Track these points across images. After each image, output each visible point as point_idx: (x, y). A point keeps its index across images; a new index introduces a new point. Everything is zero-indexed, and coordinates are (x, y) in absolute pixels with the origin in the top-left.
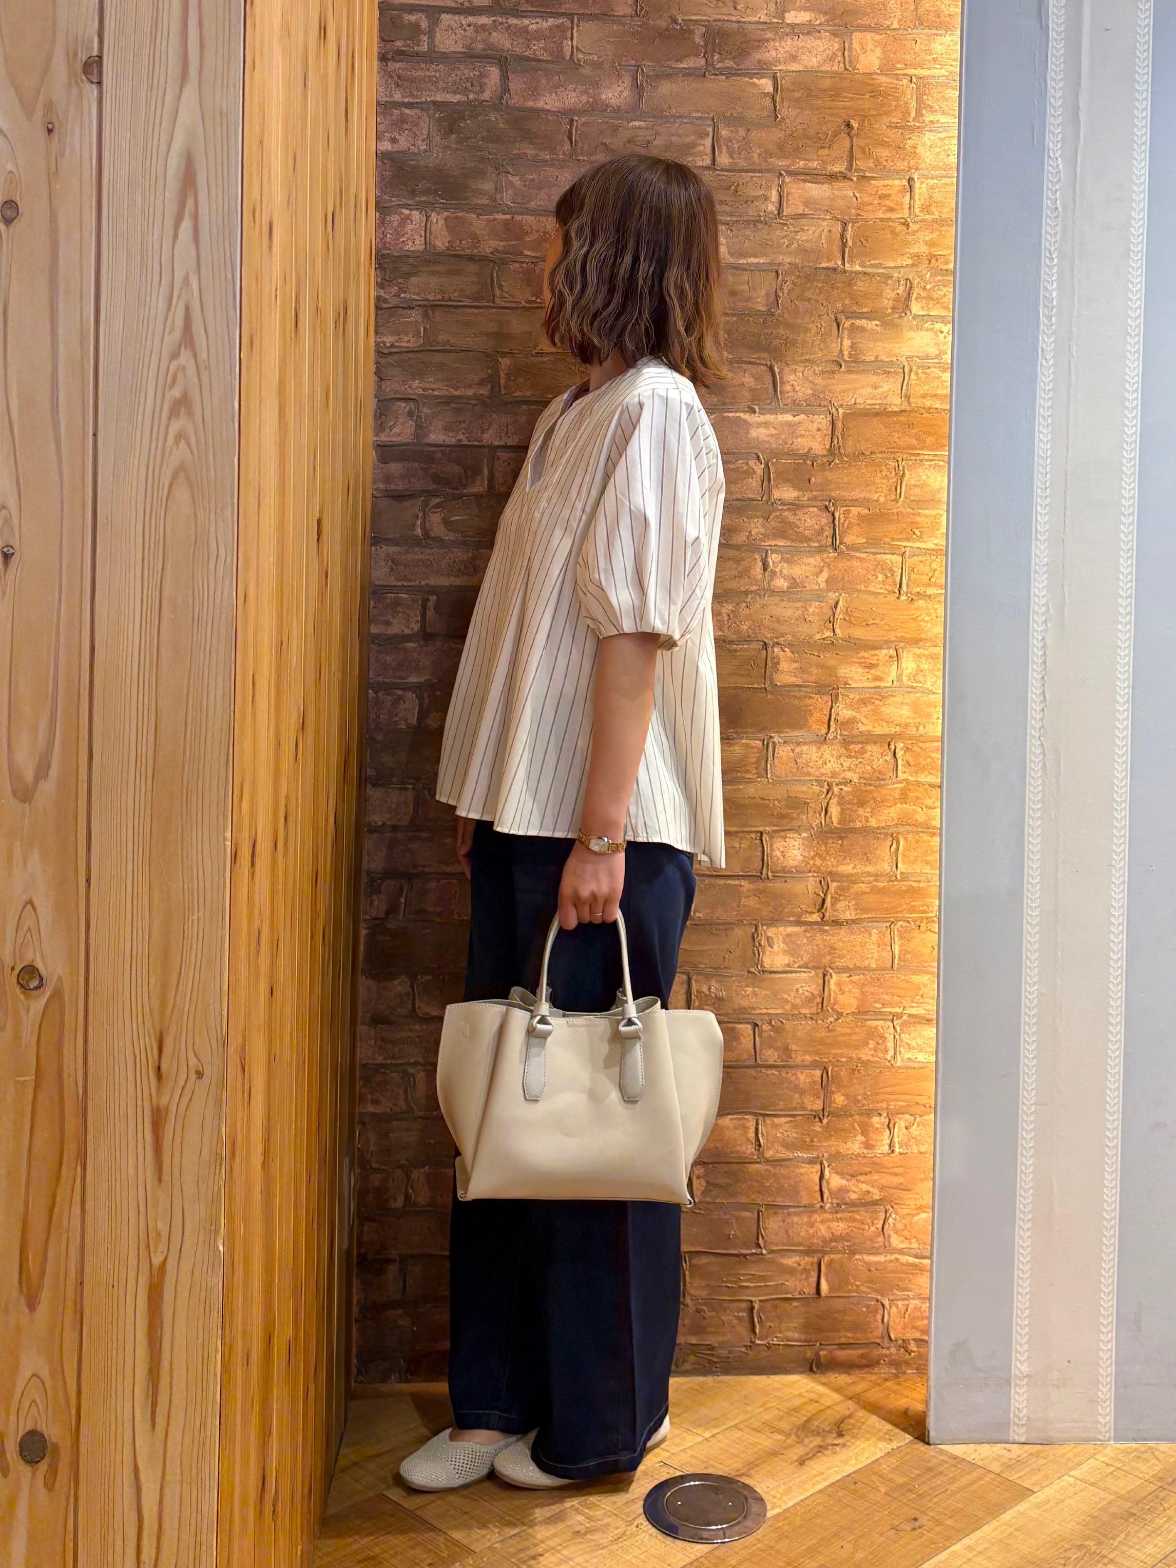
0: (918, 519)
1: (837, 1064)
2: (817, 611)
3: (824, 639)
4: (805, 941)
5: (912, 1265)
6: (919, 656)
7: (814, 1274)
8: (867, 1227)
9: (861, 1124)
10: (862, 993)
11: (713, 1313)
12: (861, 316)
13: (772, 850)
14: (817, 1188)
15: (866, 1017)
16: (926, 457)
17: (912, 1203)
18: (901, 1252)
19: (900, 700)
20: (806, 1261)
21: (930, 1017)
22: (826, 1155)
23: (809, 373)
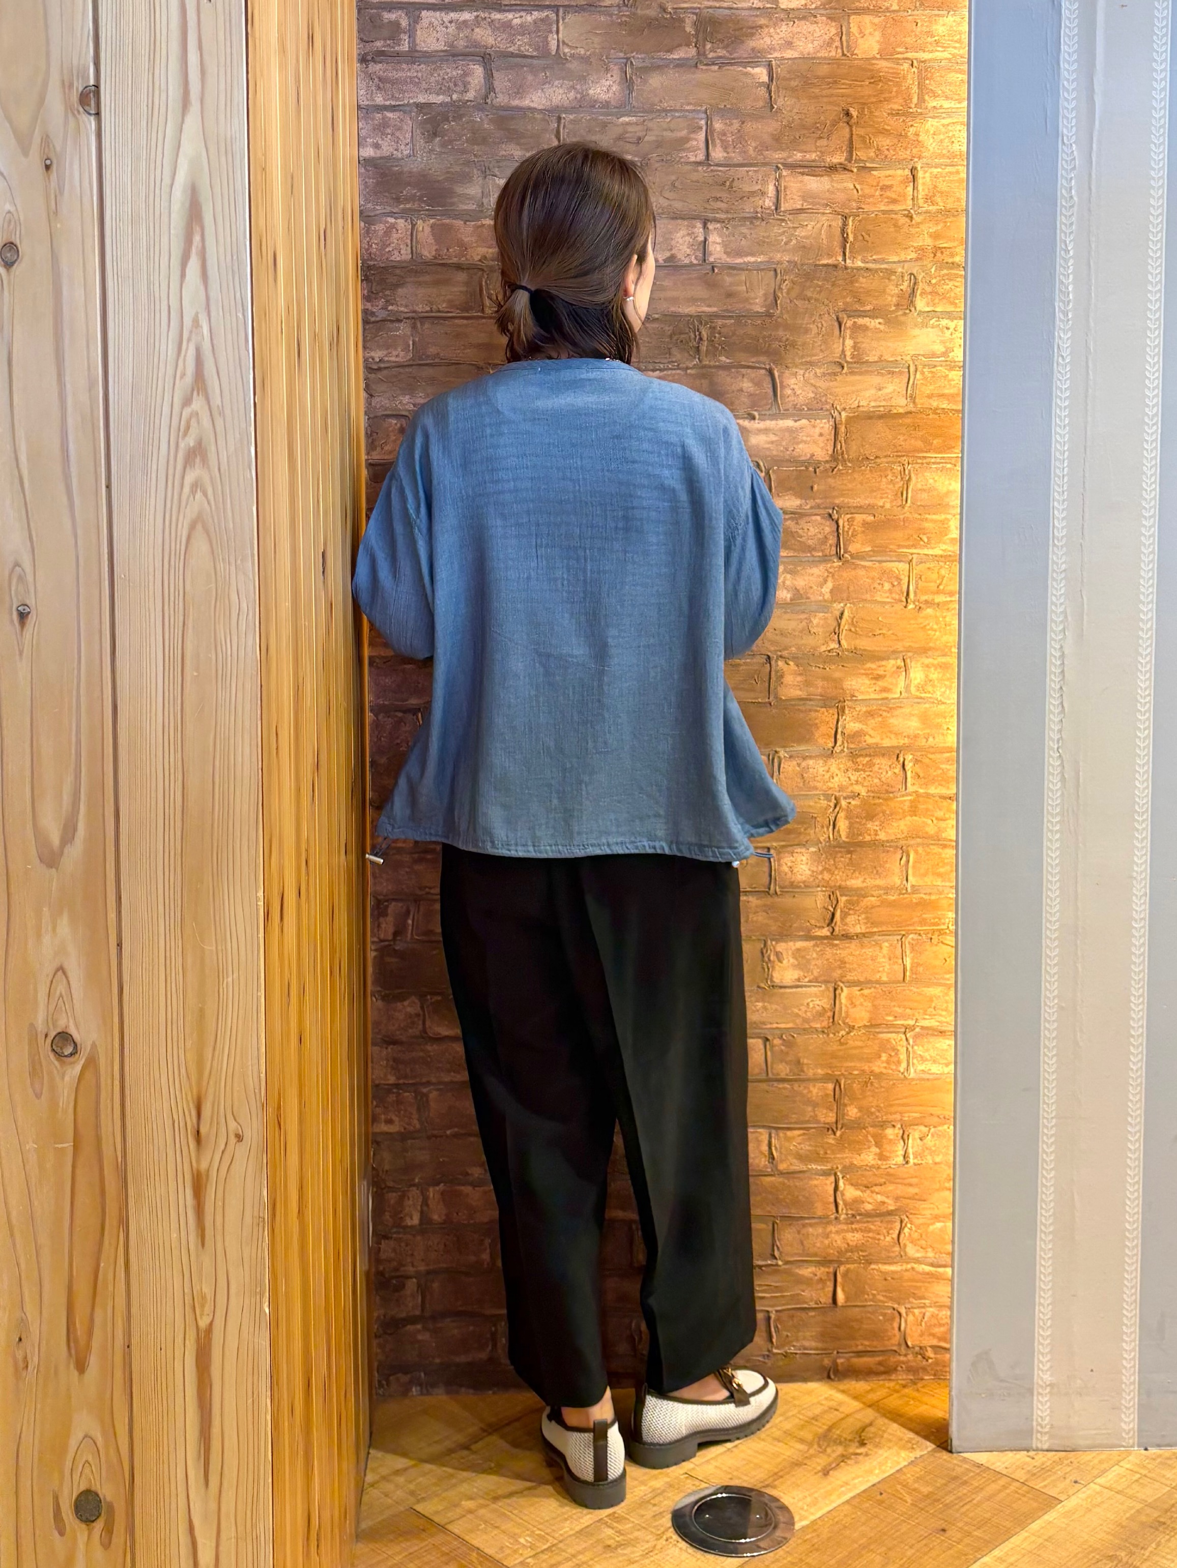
0: (925, 525)
1: (850, 1077)
2: (822, 622)
3: (829, 651)
4: (814, 955)
5: (927, 1274)
6: (928, 666)
7: (831, 1284)
8: (882, 1238)
9: (874, 1136)
10: (874, 1006)
12: (864, 314)
13: (779, 865)
14: (832, 1199)
15: (877, 1030)
16: (933, 460)
17: (928, 1213)
18: (917, 1261)
19: (908, 711)
20: (822, 1271)
21: (943, 1029)
22: (839, 1167)
23: (809, 376)
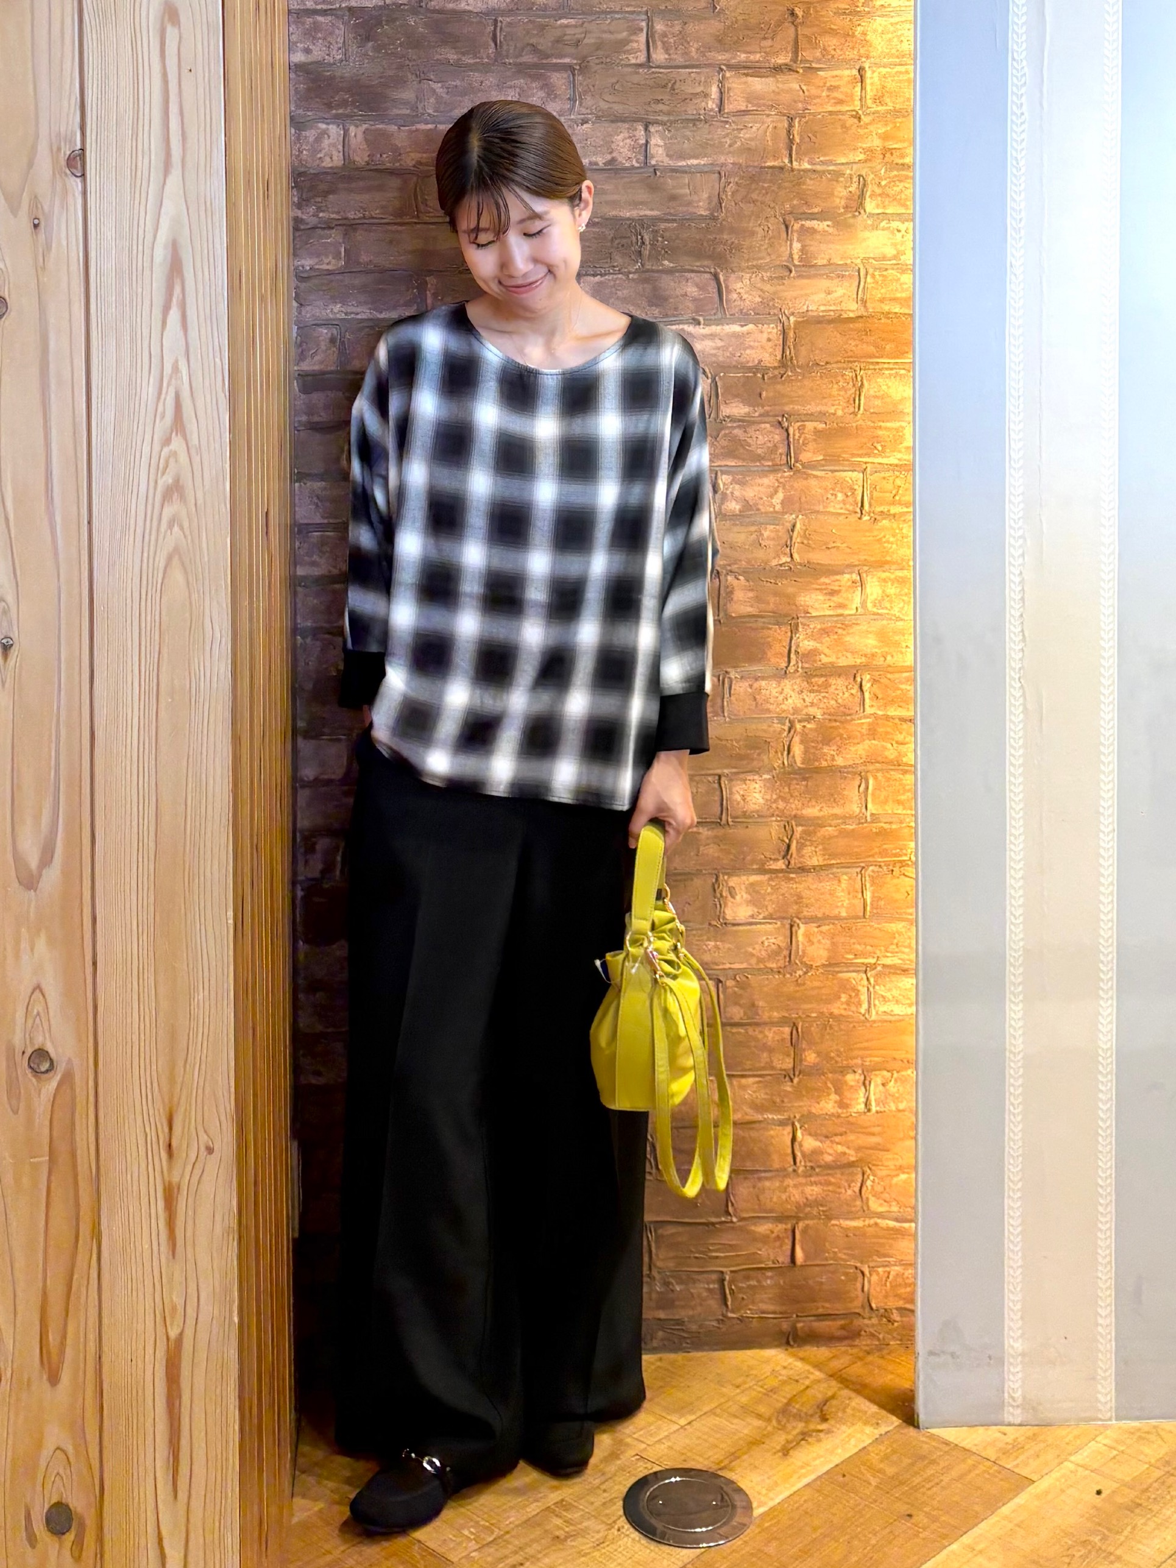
0: (880, 433)
1: (809, 1019)
2: (773, 535)
3: (781, 565)
4: (769, 890)
5: (892, 1229)
6: (885, 580)
7: (788, 1242)
8: (843, 1191)
9: (834, 1083)
10: (833, 944)
11: (682, 1287)
12: (812, 217)
13: (731, 793)
14: (789, 1151)
15: (837, 969)
16: (886, 366)
17: (891, 1164)
18: (881, 1215)
19: (865, 628)
20: (779, 1228)
21: (906, 967)
22: (798, 1117)
23: (757, 280)
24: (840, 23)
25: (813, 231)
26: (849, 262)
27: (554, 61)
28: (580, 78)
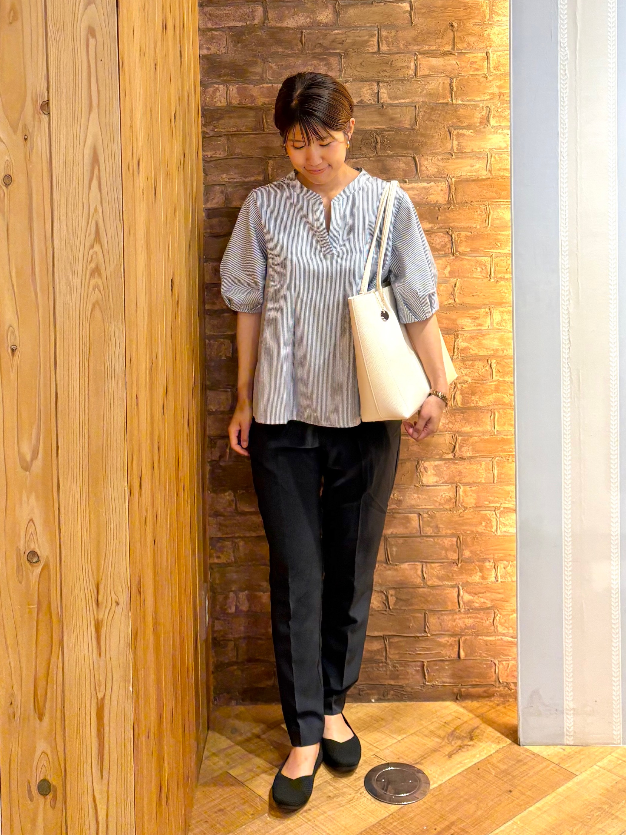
0: (500, 237)
1: (466, 534)
2: (445, 290)
3: (449, 305)
4: (445, 469)
5: (509, 642)
6: (502, 312)
7: (457, 647)
9: (479, 566)
10: (478, 496)
11: (403, 668)
12: (463, 128)
14: (456, 601)
15: (480, 509)
16: (502, 203)
17: (508, 608)
18: (504, 635)
19: (493, 336)
20: (452, 640)
22: (461, 583)
23: (435, 160)
24: (476, 28)
25: (464, 135)
26: (482, 150)
27: (332, 51)
28: (344, 60)
